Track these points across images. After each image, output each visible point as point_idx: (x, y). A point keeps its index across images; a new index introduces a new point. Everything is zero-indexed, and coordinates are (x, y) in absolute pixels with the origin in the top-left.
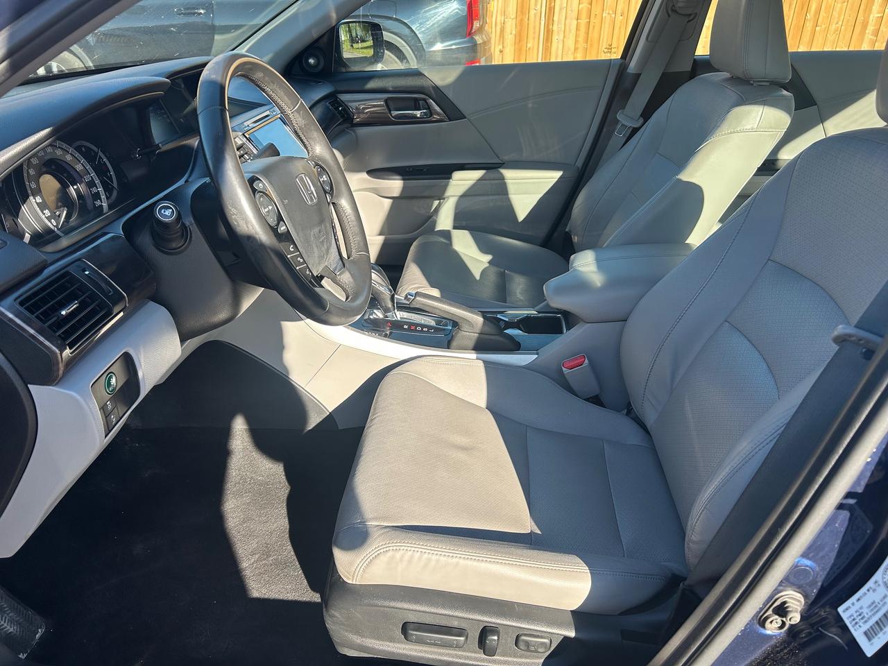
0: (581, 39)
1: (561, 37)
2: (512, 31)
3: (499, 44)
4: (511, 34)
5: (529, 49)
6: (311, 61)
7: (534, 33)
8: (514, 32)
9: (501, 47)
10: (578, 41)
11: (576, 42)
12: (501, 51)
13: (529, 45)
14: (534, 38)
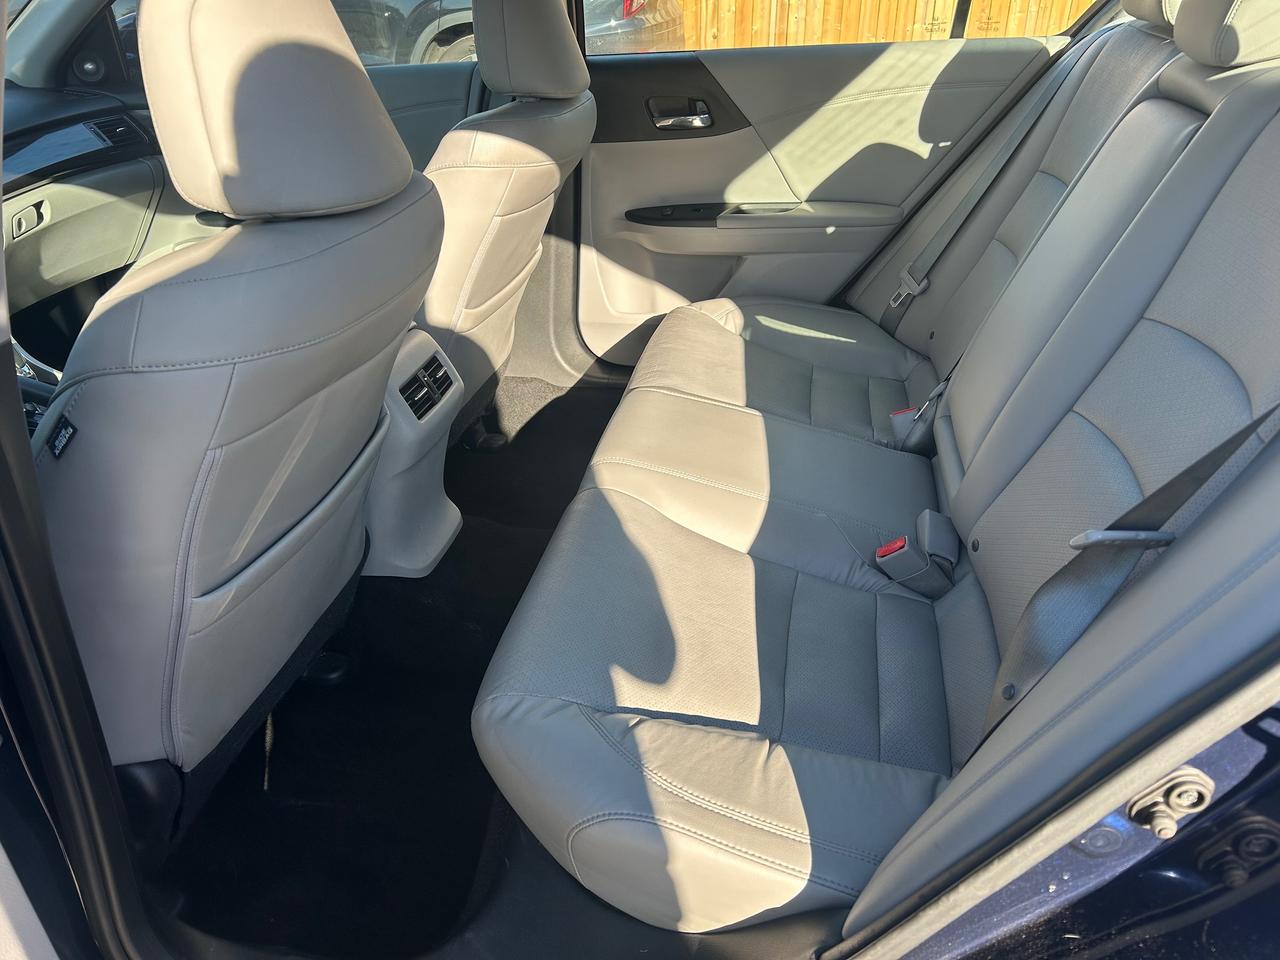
0: (832, 17)
1: (802, 14)
2: (730, 6)
3: (712, 27)
4: (729, 11)
5: (756, 32)
6: (89, 66)
7: (763, 9)
8: (733, 8)
9: (715, 30)
10: (827, 20)
11: (824, 21)
12: (715, 37)
13: (755, 28)
14: (762, 17)
